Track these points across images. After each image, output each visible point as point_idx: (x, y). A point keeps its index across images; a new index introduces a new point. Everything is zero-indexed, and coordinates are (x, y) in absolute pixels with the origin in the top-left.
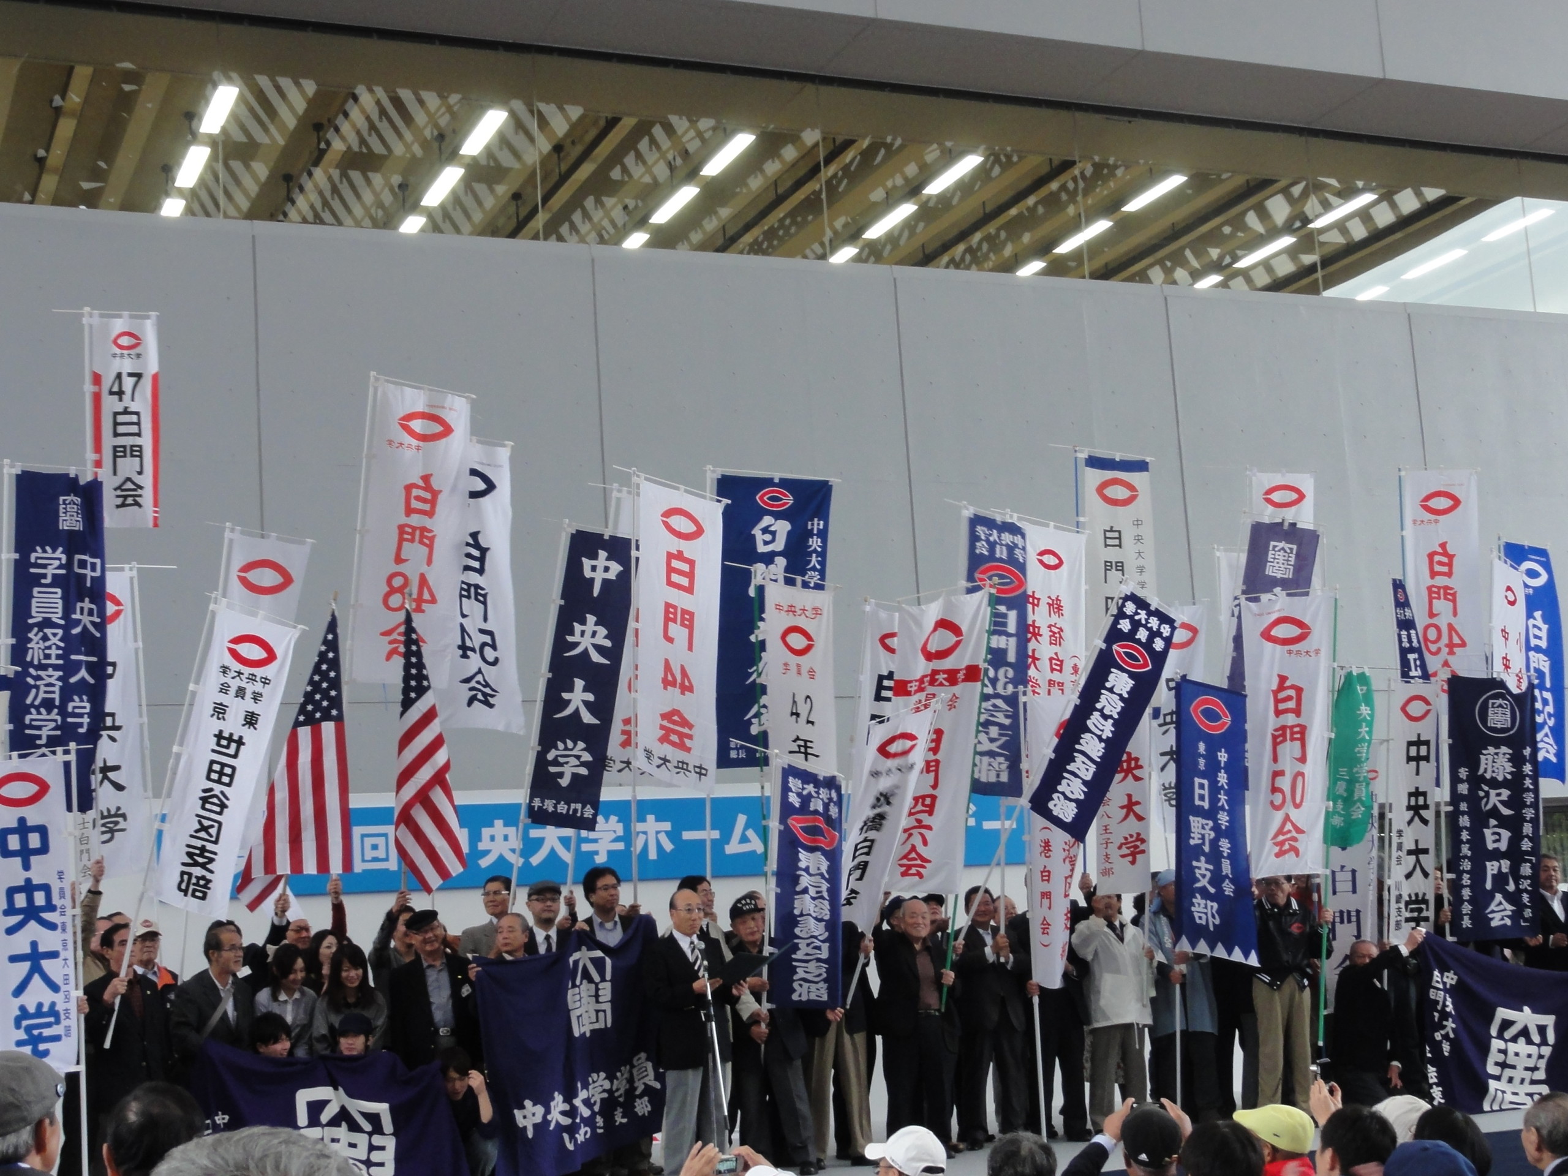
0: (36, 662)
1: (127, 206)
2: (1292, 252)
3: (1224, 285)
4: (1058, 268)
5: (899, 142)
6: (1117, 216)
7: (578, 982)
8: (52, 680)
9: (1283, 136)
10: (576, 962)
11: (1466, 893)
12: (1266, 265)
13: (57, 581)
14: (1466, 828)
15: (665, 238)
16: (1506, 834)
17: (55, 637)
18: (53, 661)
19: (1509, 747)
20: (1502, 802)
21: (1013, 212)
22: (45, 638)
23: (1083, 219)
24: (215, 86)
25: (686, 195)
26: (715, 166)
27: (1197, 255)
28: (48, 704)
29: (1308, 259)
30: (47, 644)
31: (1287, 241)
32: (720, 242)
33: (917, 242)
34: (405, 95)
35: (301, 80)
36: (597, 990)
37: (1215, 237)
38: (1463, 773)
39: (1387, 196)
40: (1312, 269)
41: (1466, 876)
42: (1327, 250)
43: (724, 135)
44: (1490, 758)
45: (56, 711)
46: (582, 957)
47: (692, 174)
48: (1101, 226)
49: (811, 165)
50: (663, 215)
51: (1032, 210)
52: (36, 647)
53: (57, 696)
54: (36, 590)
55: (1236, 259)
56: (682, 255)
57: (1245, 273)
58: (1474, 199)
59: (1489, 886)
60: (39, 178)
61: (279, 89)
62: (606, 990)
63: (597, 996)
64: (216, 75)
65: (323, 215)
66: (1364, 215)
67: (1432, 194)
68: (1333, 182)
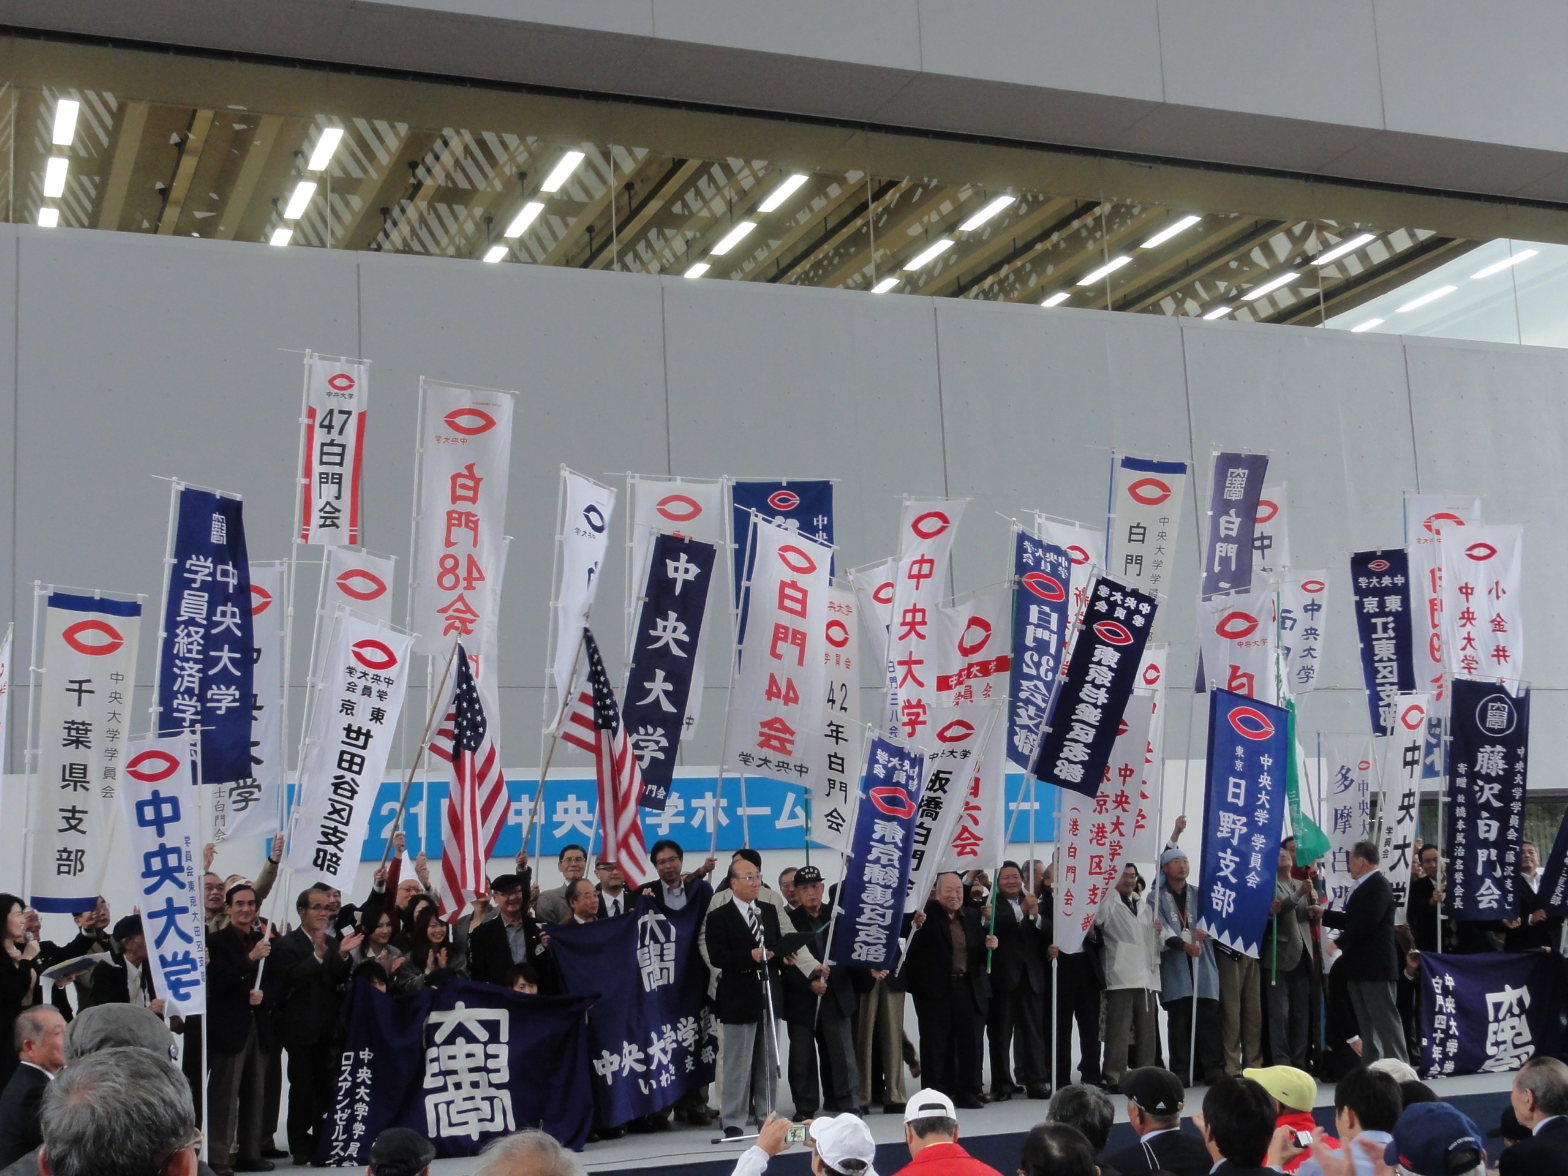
0: (181, 655)
1: (240, 236)
2: (1293, 287)
3: (1231, 316)
4: (1081, 299)
5: (934, 182)
6: (1136, 252)
7: (647, 942)
8: (193, 672)
9: (1289, 181)
10: (644, 925)
11: (1459, 877)
12: (1270, 298)
13: (205, 586)
14: (1462, 818)
15: (723, 269)
16: (1495, 825)
17: (197, 634)
18: (194, 655)
19: (1504, 746)
20: (1494, 795)
21: (1039, 247)
22: (189, 635)
23: (1107, 256)
24: (320, 131)
25: (744, 229)
26: (770, 204)
27: (1207, 289)
28: (189, 691)
29: (1308, 292)
30: (190, 640)
31: (1291, 276)
32: (773, 271)
33: (952, 275)
34: (490, 137)
35: (396, 124)
36: (662, 949)
37: (1224, 273)
38: (1462, 768)
39: (1383, 237)
40: (1314, 301)
41: (1459, 862)
42: (1329, 285)
43: (779, 176)
44: (1486, 755)
45: (195, 698)
46: (650, 919)
47: (750, 211)
48: (1121, 261)
49: (857, 204)
50: (723, 247)
51: (1056, 246)
52: (182, 641)
53: (196, 686)
54: (187, 592)
55: (1242, 292)
56: (735, 285)
57: (1250, 305)
58: (1463, 240)
59: (1480, 871)
60: (163, 208)
61: (375, 131)
62: (671, 950)
63: (662, 955)
64: (320, 118)
65: (412, 243)
66: (1361, 254)
67: (1423, 234)
68: (1333, 223)
